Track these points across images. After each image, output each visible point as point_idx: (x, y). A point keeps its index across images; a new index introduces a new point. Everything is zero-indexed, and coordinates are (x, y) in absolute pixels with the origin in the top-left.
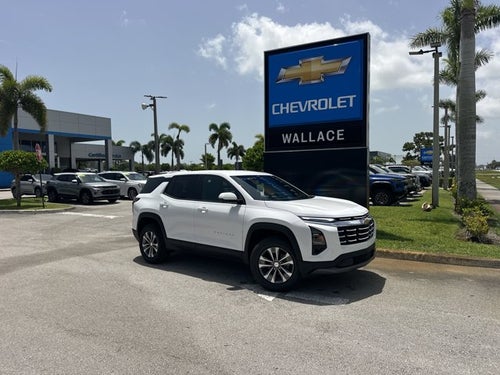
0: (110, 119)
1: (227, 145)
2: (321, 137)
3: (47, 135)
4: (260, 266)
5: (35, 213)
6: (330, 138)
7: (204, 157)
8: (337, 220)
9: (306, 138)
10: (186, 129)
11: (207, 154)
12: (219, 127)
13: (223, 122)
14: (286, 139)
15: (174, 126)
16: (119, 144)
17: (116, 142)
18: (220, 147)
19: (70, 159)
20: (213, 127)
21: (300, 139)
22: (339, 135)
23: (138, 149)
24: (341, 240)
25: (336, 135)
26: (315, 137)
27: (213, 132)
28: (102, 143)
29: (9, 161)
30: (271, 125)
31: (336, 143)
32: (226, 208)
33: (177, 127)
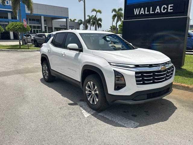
0: (68, 8)
1: (121, 20)
2: (158, 10)
3: (41, 16)
4: (86, 92)
5: (24, 51)
6: (164, 10)
7: (111, 27)
8: (137, 66)
9: (149, 11)
10: (100, 12)
11: (113, 26)
12: (117, 11)
13: (119, 8)
14: (136, 12)
15: (94, 10)
16: (74, 21)
17: (72, 20)
18: (117, 21)
19: (52, 28)
20: (114, 10)
21: (145, 12)
22: (169, 8)
23: (81, 23)
24: (137, 81)
25: (167, 9)
26: (154, 10)
27: (114, 13)
28: (65, 20)
29: (13, 27)
30: (128, 3)
31: (167, 14)
32: (73, 53)
33: (96, 11)
